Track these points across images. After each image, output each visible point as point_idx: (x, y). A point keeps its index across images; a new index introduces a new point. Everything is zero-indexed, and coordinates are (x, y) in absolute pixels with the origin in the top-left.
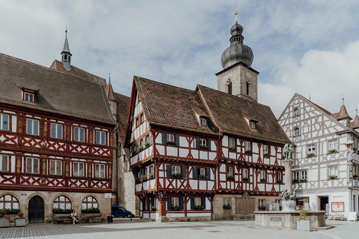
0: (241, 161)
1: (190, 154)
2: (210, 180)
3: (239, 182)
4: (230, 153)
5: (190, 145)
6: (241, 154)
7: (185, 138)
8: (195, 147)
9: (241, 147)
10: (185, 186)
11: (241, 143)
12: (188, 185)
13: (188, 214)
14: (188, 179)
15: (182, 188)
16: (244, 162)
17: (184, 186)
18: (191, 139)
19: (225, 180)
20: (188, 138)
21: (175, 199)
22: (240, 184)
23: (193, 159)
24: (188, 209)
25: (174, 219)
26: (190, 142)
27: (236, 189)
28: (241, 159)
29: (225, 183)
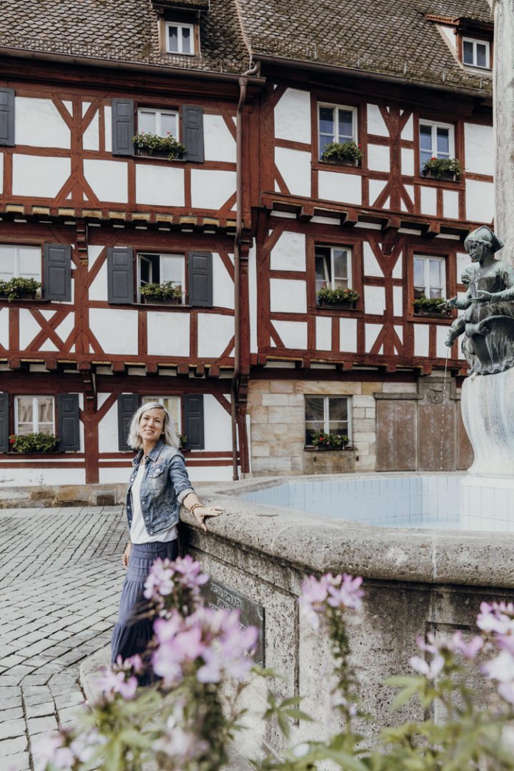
0: (395, 212)
1: (77, 181)
2: (211, 309)
3: (386, 319)
4: (322, 175)
5: (77, 138)
6: (395, 181)
7: (47, 105)
8: (109, 148)
9: (395, 144)
10: (64, 338)
11: (396, 128)
12: (82, 333)
13: (102, 471)
14: (83, 307)
15: (48, 346)
16: (416, 220)
17: (56, 340)
18: (86, 106)
19: (304, 310)
20: (68, 105)
21: (35, 402)
22: (399, 330)
23: (95, 204)
24: (102, 450)
25: (28, 495)
26: (77, 126)
27: (374, 354)
28: (395, 203)
29: (304, 325)
